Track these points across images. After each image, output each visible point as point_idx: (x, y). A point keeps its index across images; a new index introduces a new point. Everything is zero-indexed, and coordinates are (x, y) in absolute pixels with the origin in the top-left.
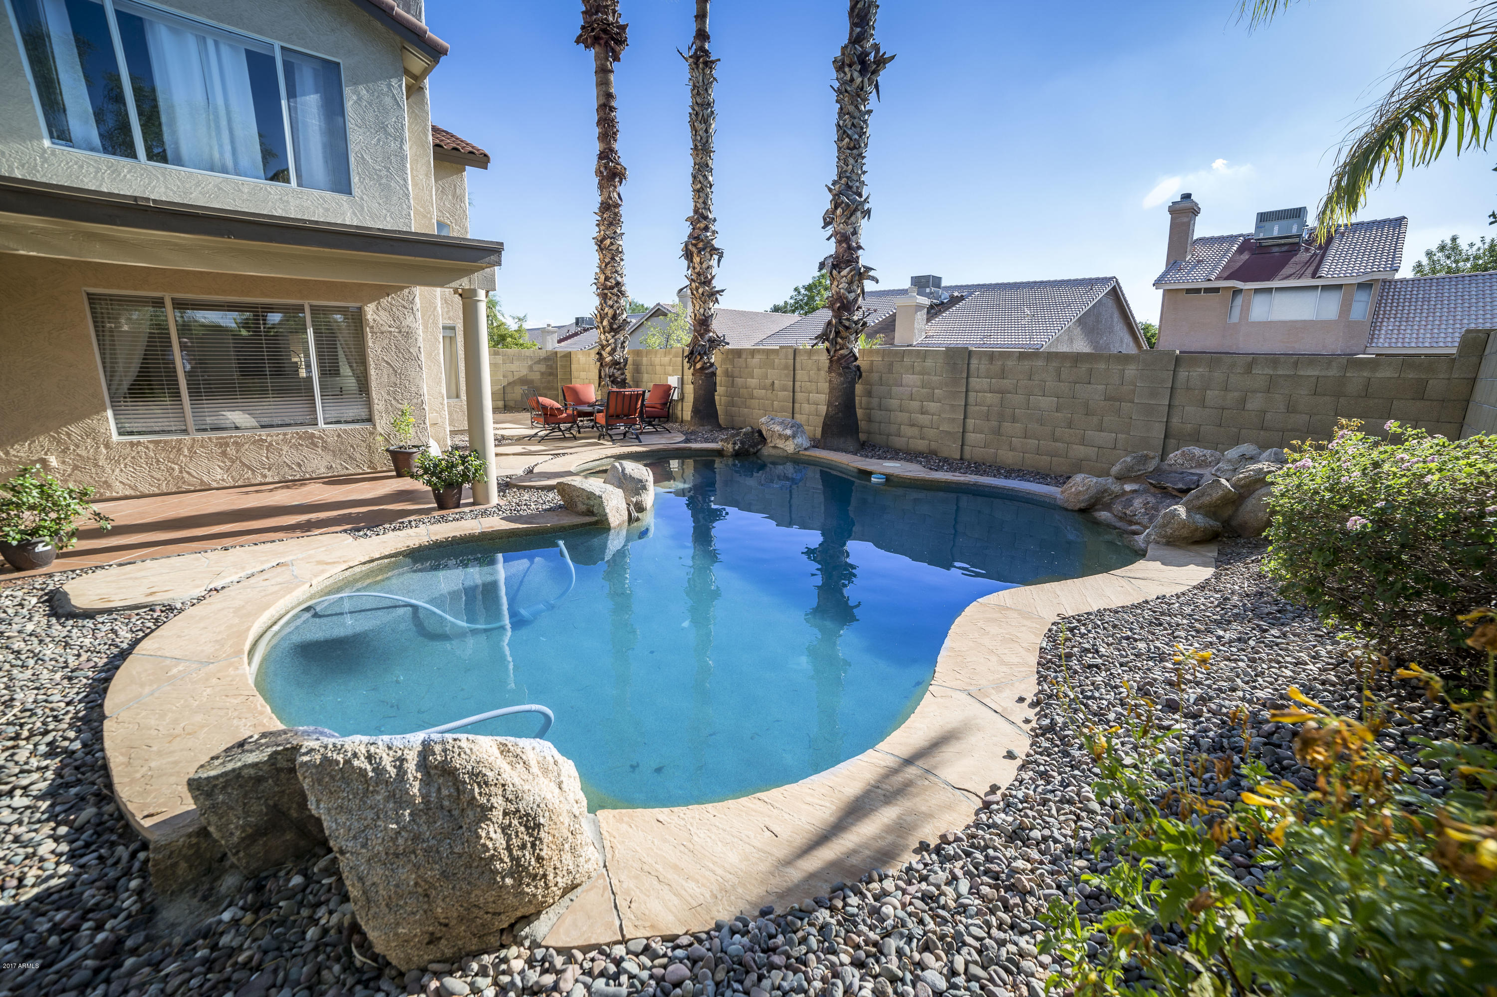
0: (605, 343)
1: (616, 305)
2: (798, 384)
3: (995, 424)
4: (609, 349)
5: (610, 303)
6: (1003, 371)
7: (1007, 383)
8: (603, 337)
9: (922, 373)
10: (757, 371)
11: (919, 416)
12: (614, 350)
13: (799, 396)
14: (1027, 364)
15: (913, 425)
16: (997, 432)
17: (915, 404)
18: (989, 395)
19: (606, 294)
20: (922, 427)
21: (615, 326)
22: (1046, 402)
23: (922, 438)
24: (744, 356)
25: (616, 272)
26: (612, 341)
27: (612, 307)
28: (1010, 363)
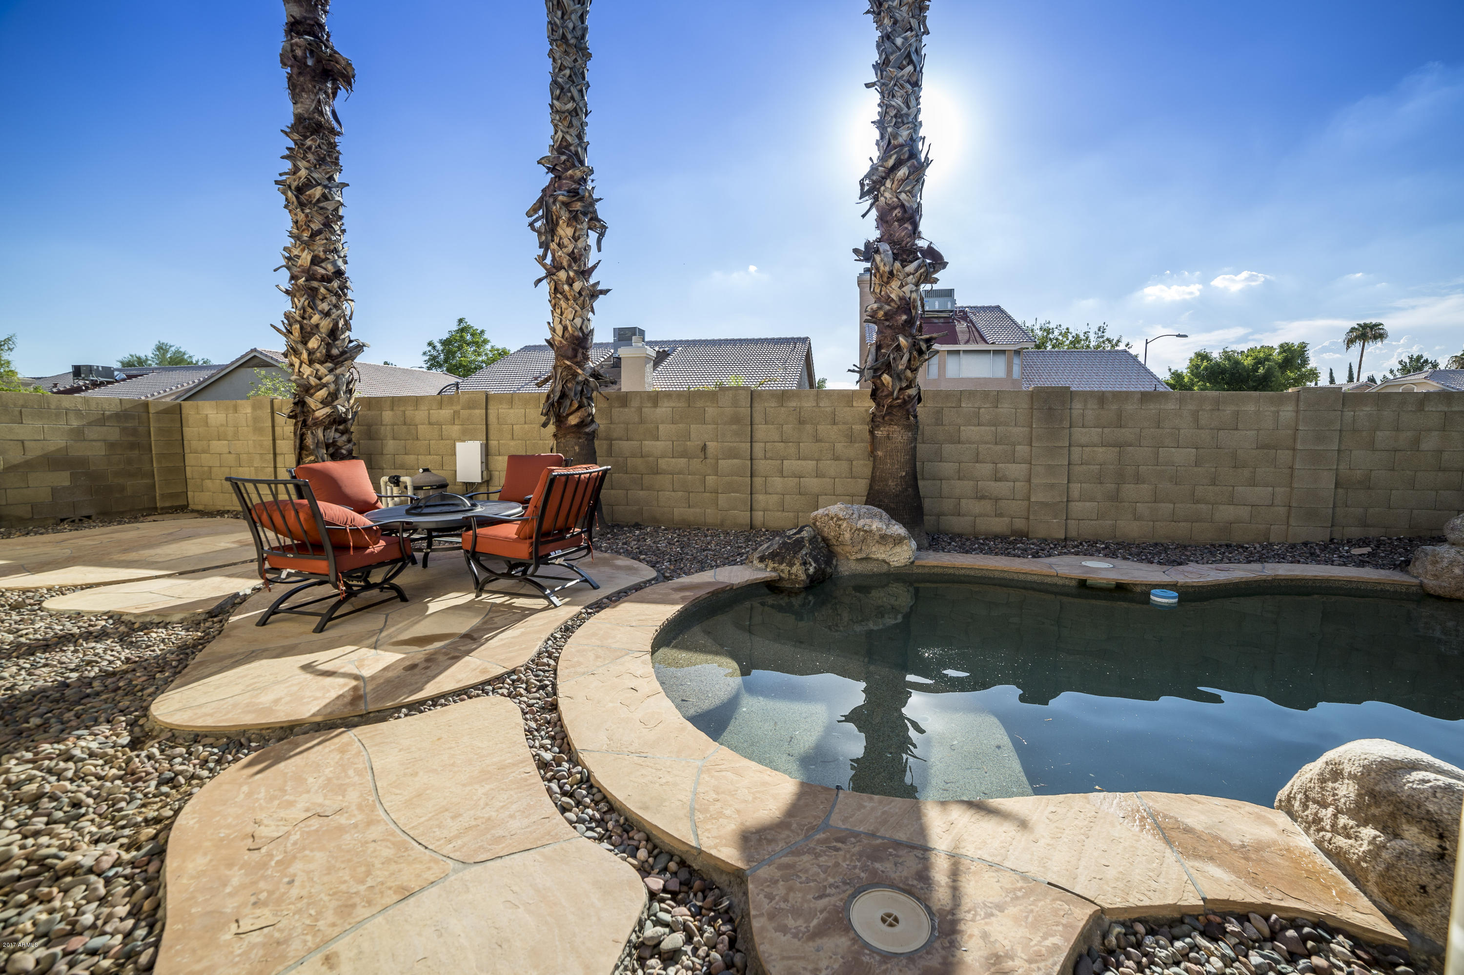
0: (313, 381)
1: (335, 313)
2: (758, 447)
3: (1110, 487)
4: (322, 393)
5: (325, 306)
6: (1119, 416)
7: (1127, 434)
8: (307, 371)
9: (994, 423)
10: (664, 429)
11: (993, 484)
12: (333, 396)
13: (762, 465)
14: (1152, 408)
15: (983, 498)
16: (1115, 497)
17: (985, 469)
18: (1100, 450)
19: (315, 290)
20: (997, 500)
21: (335, 352)
22: (1182, 456)
23: (1001, 515)
24: (635, 403)
25: (335, 251)
26: (329, 378)
27: (327, 314)
28: (1130, 407)
